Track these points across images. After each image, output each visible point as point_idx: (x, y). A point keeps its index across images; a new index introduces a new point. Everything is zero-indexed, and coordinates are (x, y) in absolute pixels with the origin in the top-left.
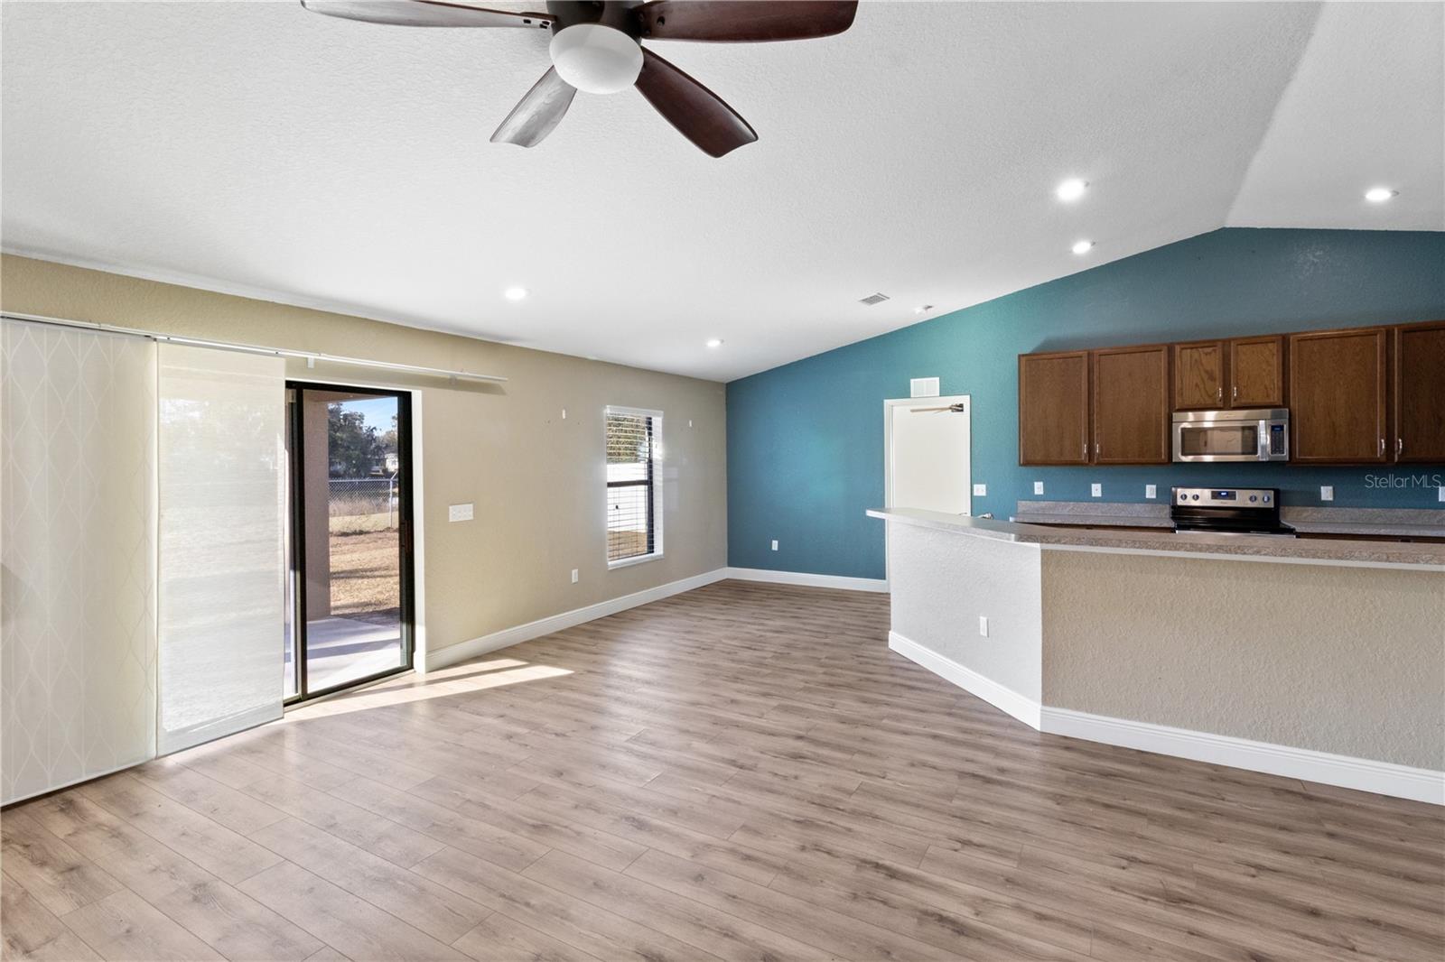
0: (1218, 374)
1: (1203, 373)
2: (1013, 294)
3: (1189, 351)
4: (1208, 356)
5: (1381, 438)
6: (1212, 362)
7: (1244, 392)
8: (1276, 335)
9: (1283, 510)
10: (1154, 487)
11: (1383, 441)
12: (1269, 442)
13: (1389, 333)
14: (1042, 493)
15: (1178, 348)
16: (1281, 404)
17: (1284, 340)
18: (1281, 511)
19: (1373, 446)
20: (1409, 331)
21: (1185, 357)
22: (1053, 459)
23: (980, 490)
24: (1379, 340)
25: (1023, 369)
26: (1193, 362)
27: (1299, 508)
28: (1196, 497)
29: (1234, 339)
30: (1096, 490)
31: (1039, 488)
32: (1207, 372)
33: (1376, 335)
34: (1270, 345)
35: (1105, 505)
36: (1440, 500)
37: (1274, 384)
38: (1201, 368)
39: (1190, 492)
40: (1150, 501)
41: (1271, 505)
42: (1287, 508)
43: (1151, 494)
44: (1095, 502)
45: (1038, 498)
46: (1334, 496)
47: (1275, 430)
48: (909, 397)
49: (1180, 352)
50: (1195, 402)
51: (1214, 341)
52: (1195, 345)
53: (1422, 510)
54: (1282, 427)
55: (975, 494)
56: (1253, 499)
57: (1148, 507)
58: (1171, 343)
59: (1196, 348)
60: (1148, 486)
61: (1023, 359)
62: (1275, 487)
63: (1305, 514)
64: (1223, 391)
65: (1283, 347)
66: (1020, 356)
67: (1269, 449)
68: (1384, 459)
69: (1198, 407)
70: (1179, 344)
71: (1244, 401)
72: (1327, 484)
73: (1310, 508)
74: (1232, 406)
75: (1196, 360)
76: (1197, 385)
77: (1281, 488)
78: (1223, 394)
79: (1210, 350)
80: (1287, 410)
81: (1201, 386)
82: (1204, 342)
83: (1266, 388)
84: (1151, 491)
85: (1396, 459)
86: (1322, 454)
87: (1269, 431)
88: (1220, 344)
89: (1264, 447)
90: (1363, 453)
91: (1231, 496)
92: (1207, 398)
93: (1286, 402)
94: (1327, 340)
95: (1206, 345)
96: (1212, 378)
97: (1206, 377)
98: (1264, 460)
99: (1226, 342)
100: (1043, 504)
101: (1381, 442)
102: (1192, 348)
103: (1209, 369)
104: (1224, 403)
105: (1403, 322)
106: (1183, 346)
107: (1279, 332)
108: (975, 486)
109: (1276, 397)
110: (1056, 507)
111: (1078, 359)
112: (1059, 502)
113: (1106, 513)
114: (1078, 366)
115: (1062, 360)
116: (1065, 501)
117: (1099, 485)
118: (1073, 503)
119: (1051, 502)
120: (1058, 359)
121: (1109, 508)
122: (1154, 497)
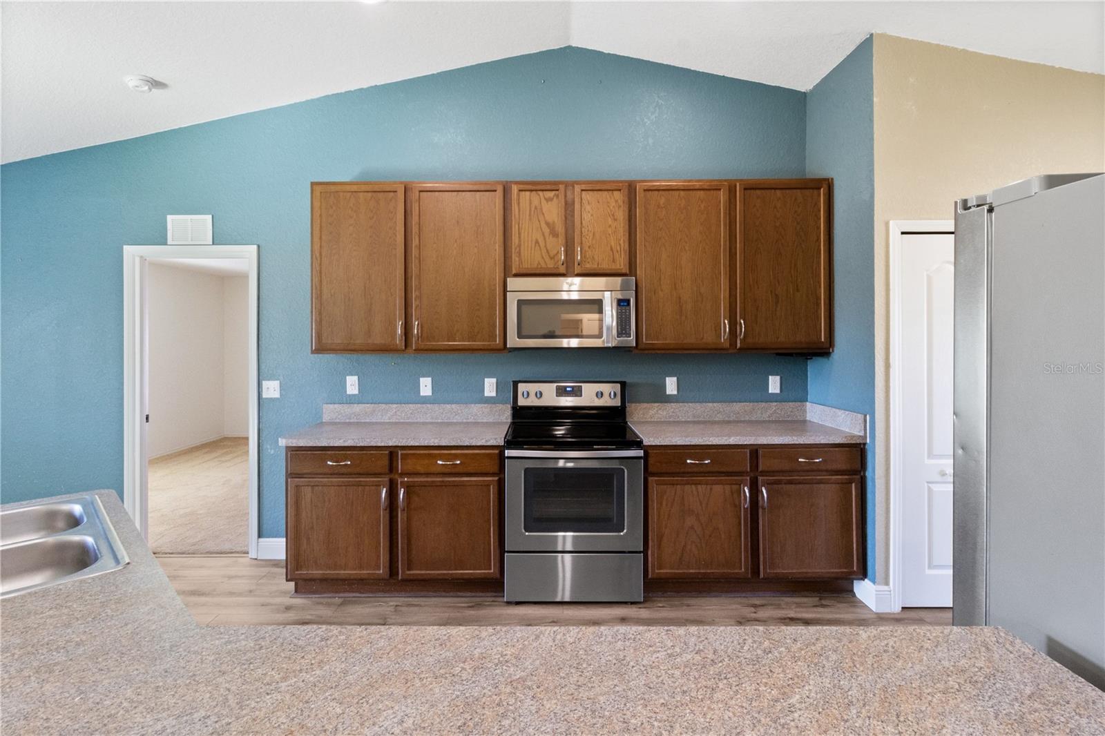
0: (560, 228)
1: (543, 225)
2: (318, 99)
3: (528, 193)
4: (549, 203)
5: (724, 319)
6: (552, 210)
7: (589, 254)
8: (622, 182)
9: (631, 407)
10: (494, 380)
11: (726, 321)
12: (615, 324)
13: (732, 190)
14: (356, 392)
15: (515, 189)
16: (628, 272)
17: (630, 189)
18: (628, 409)
19: (717, 327)
20: (751, 187)
21: (524, 202)
22: (358, 342)
23: (272, 389)
24: (722, 196)
25: (317, 204)
26: (533, 209)
27: (645, 405)
28: (540, 395)
29: (578, 183)
30: (426, 386)
31: (352, 385)
32: (547, 224)
33: (720, 189)
34: (616, 193)
35: (436, 407)
36: (770, 392)
37: (620, 245)
38: (541, 218)
39: (533, 388)
40: (489, 400)
41: (617, 402)
42: (633, 405)
43: (491, 392)
44: (424, 403)
45: (351, 400)
46: (678, 390)
47: (622, 303)
48: (165, 243)
49: (518, 195)
50: (536, 266)
51: (556, 183)
52: (535, 186)
53: (756, 404)
54: (628, 301)
55: (264, 395)
56: (600, 395)
57: (485, 408)
58: (507, 182)
59: (536, 190)
60: (487, 380)
61: (318, 189)
62: (621, 380)
63: (651, 412)
64: (566, 251)
65: (629, 198)
66: (313, 184)
67: (615, 332)
68: (727, 345)
69: (538, 272)
70: (517, 183)
71: (589, 266)
72: (671, 375)
73: (656, 404)
74: (576, 272)
75: (536, 208)
76: (537, 242)
77: (628, 380)
78: (566, 255)
79: (551, 194)
80: (634, 278)
81: (542, 244)
82: (546, 183)
83: (612, 249)
84: (490, 387)
85: (739, 345)
86: (668, 337)
87: (615, 304)
88: (562, 187)
89: (609, 329)
90: (709, 338)
91: (576, 392)
92: (547, 259)
93: (632, 270)
94: (673, 192)
95: (549, 187)
96: (554, 234)
97: (547, 231)
98: (610, 345)
99: (570, 185)
100: (357, 408)
101: (724, 323)
102: (531, 191)
103: (550, 220)
104: (567, 267)
105: (745, 178)
106: (522, 187)
107: (623, 178)
108: (265, 384)
109: (621, 264)
110: (374, 411)
111: (392, 194)
112: (376, 405)
113: (436, 418)
114: (391, 200)
115: (370, 194)
116: (386, 403)
117: (429, 380)
118: (395, 406)
119: (368, 405)
120: (365, 194)
121: (441, 411)
122: (494, 394)
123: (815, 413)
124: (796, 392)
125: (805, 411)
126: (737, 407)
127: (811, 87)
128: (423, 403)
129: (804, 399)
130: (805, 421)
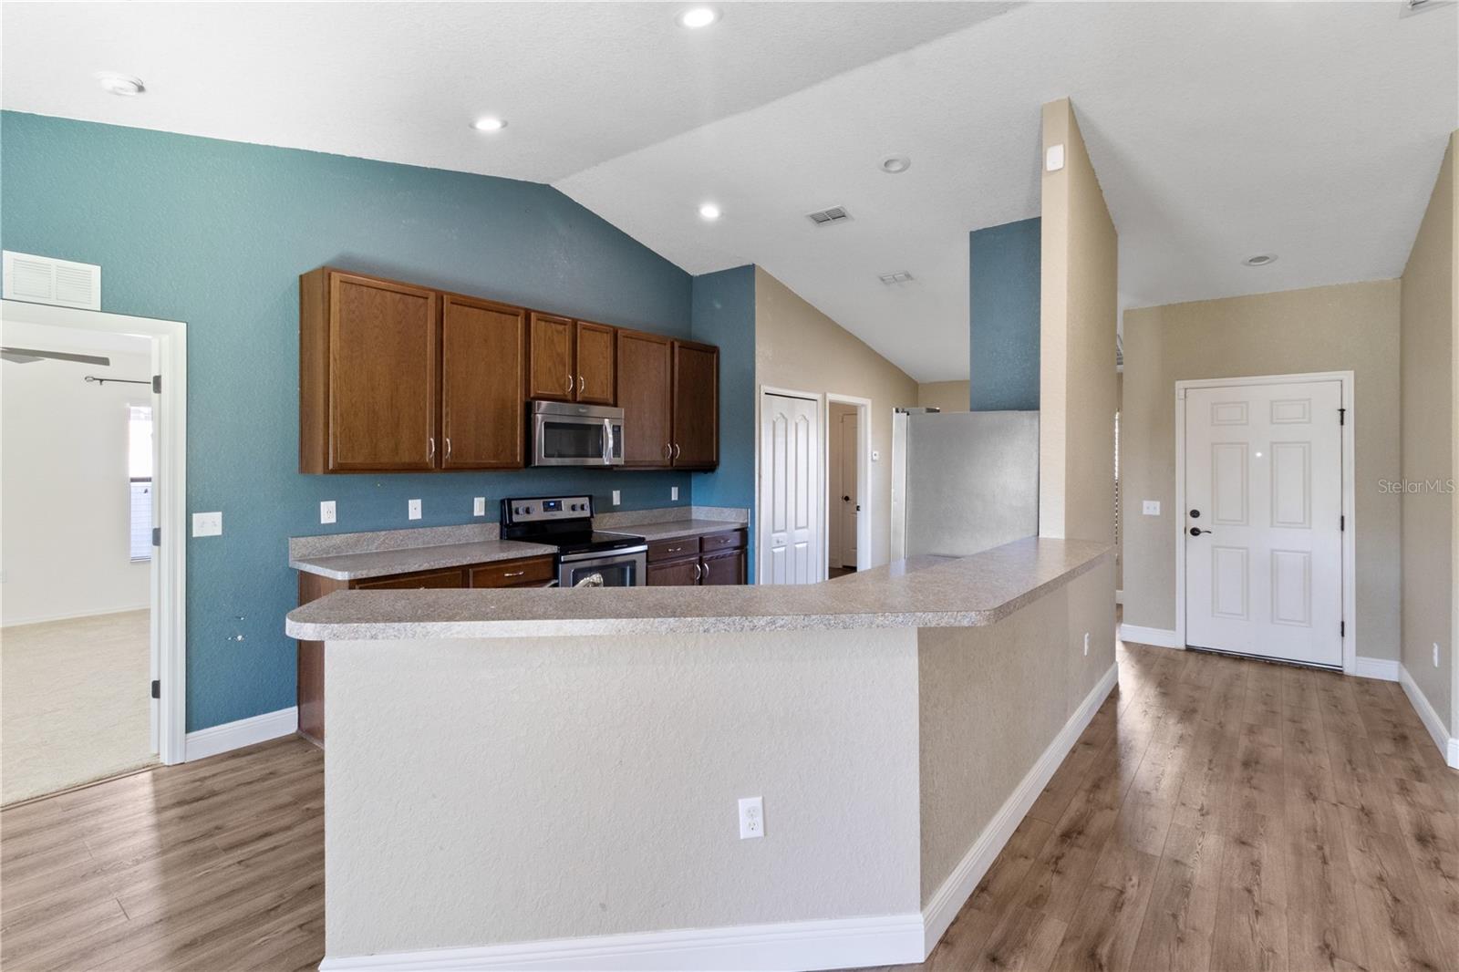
0: (567, 357)
1: (554, 355)
3: (543, 322)
5: (668, 443)
6: (562, 343)
7: (587, 384)
8: (610, 326)
10: (483, 499)
12: (612, 444)
13: (672, 346)
15: (533, 319)
16: (613, 402)
17: (615, 333)
18: (592, 519)
19: (663, 450)
20: (682, 346)
21: (540, 331)
23: (209, 524)
24: (668, 350)
25: (334, 295)
26: (547, 339)
27: (600, 515)
28: (529, 511)
29: (580, 321)
30: (415, 509)
31: (328, 512)
32: (558, 354)
33: (666, 344)
34: (606, 336)
35: (427, 531)
36: (674, 499)
37: (607, 379)
38: (553, 348)
39: (526, 504)
40: (478, 520)
41: (587, 514)
43: (480, 511)
45: (328, 530)
46: (621, 501)
47: (615, 431)
49: (537, 324)
50: (548, 391)
52: (546, 317)
53: (671, 509)
54: (619, 427)
55: (196, 532)
56: (574, 508)
57: (476, 528)
58: (528, 309)
59: (550, 322)
60: (476, 500)
61: (335, 277)
62: (588, 494)
63: (605, 521)
64: (573, 380)
65: (614, 340)
67: (611, 452)
68: (669, 463)
69: (551, 397)
70: (535, 311)
71: (586, 395)
73: (608, 514)
74: (578, 400)
75: (549, 336)
76: (549, 369)
77: (593, 494)
78: (573, 384)
79: (561, 327)
81: (553, 371)
83: (602, 383)
84: (479, 506)
85: (674, 464)
87: (612, 431)
88: (569, 322)
89: (609, 450)
90: (658, 458)
91: (557, 507)
93: (616, 400)
94: (640, 342)
95: (558, 320)
96: (564, 362)
97: (558, 360)
98: (608, 463)
99: (574, 322)
100: (337, 539)
101: (668, 447)
102: (546, 321)
103: (560, 351)
106: (539, 316)
107: (612, 324)
110: (359, 541)
111: (421, 301)
112: (361, 534)
113: (429, 543)
114: (420, 307)
115: (399, 296)
116: (372, 531)
117: (419, 501)
118: (383, 533)
119: (352, 535)
120: (393, 294)
121: (433, 534)
122: (483, 513)
123: (699, 512)
124: (685, 500)
125: (691, 513)
126: (656, 512)
127: (698, 274)
128: (413, 528)
129: (690, 505)
130: (691, 520)
